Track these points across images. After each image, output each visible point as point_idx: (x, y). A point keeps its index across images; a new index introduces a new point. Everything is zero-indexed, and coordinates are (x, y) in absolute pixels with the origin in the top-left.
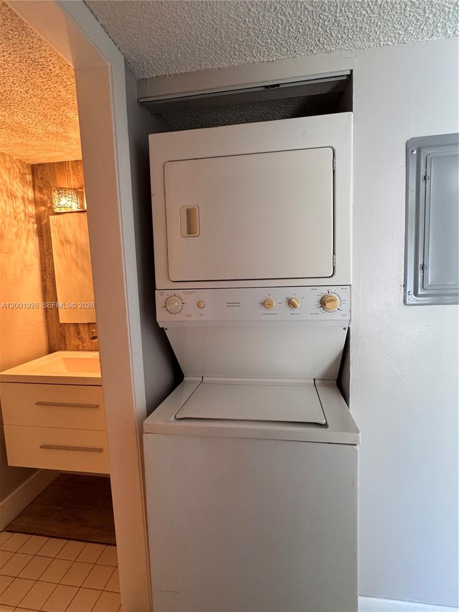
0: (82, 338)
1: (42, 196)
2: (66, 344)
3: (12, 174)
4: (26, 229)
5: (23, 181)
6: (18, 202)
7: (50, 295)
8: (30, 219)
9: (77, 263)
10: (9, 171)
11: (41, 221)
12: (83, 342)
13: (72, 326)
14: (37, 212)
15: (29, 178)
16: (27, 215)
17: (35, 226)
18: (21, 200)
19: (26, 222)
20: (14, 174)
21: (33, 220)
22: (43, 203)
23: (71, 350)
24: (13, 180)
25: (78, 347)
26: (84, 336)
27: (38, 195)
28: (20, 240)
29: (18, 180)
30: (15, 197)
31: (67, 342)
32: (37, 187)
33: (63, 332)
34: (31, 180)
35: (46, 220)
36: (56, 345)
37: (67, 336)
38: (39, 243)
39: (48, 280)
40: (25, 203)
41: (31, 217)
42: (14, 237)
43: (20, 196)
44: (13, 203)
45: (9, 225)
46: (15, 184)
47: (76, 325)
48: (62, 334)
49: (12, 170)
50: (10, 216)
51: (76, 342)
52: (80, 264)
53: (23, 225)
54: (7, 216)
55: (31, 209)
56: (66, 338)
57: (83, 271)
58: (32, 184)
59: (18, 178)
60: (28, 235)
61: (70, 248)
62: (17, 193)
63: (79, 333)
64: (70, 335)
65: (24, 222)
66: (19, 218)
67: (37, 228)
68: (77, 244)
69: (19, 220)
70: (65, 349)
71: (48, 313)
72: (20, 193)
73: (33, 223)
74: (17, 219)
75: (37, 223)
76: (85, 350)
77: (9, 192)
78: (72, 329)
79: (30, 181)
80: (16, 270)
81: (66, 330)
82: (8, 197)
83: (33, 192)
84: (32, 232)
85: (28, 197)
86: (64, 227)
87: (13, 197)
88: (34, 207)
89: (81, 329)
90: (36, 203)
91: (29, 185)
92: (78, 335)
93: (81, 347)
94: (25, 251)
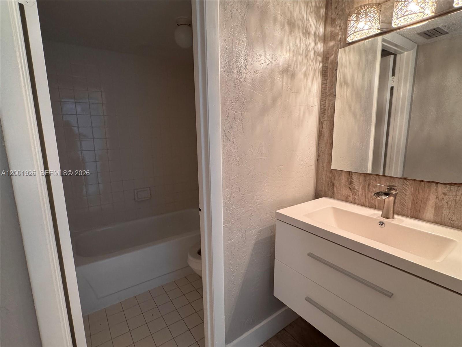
0: (354, 189)
1: (333, 29)
2: (333, 191)
3: (309, 8)
4: (313, 68)
5: (317, 15)
6: (310, 38)
7: (325, 138)
8: (318, 57)
9: (350, 107)
10: (307, 5)
11: (327, 58)
12: (354, 194)
13: (344, 174)
14: (325, 48)
15: (323, 11)
16: (316, 53)
17: (321, 65)
18: (313, 37)
19: (314, 61)
20: (311, 8)
21: (320, 59)
22: (333, 37)
23: (338, 199)
24: (309, 14)
25: (347, 198)
26: (357, 188)
27: (329, 29)
28: (307, 79)
29: (313, 15)
30: (308, 34)
31: (335, 189)
32: (329, 21)
33: (333, 178)
34: (324, 14)
35: (333, 57)
36: (323, 191)
37: (337, 183)
38: (322, 83)
39: (325, 123)
40: (315, 40)
41: (319, 55)
42: (302, 77)
43: (312, 32)
44: (306, 40)
45: (300, 63)
46: (310, 19)
47: (350, 173)
48: (332, 181)
49: (310, 4)
50: (302, 55)
51: (346, 192)
52: (353, 108)
53: (311, 63)
54: (299, 54)
55: (320, 47)
56: (335, 185)
57: (355, 115)
58: (324, 19)
59: (313, 13)
60: (314, 75)
61: (347, 90)
62: (311, 29)
63: (351, 183)
64: (340, 183)
65: (312, 61)
66: (308, 57)
67: (323, 67)
68: (353, 86)
69: (309, 58)
70: (332, 197)
71: (320, 157)
72: (313, 29)
73: (320, 62)
74: (307, 58)
75: (323, 62)
76: (355, 203)
77: (304, 28)
78: (344, 178)
79: (323, 16)
80: (300, 111)
81: (337, 178)
82: (303, 34)
83: (323, 28)
84: (317, 71)
85: (319, 33)
86: (345, 66)
87: (307, 33)
88: (322, 44)
89: (355, 178)
90: (325, 39)
91: (322, 19)
92: (350, 185)
93: (350, 198)
94: (310, 91)
